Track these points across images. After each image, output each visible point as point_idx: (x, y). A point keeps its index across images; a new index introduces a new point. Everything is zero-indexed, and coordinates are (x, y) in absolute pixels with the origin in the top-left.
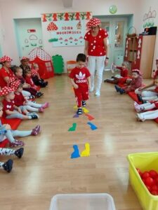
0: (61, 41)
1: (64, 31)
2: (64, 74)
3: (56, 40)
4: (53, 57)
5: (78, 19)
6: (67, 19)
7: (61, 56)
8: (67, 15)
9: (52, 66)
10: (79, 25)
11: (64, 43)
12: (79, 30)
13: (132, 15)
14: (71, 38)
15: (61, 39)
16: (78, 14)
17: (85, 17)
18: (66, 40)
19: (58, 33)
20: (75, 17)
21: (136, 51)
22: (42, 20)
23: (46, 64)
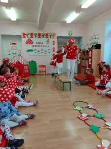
0: (35, 51)
1: (37, 44)
2: (37, 74)
3: (31, 50)
4: (29, 62)
5: (47, 37)
6: (40, 37)
7: (35, 62)
8: (40, 35)
9: (28, 69)
10: (48, 41)
11: (37, 53)
12: (48, 45)
13: (82, 37)
14: (42, 50)
15: (35, 50)
16: (47, 35)
17: (52, 37)
18: (39, 51)
19: (33, 46)
20: (45, 36)
21: (88, 59)
22: (22, 36)
23: (25, 66)
